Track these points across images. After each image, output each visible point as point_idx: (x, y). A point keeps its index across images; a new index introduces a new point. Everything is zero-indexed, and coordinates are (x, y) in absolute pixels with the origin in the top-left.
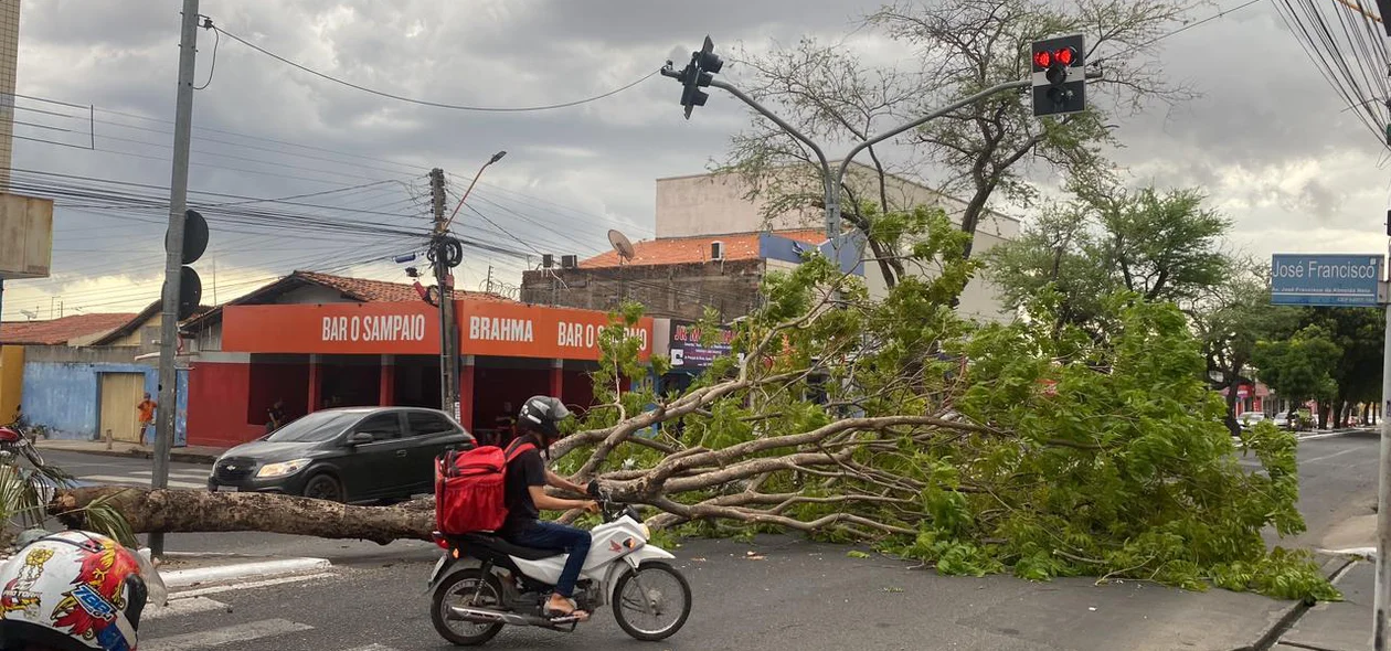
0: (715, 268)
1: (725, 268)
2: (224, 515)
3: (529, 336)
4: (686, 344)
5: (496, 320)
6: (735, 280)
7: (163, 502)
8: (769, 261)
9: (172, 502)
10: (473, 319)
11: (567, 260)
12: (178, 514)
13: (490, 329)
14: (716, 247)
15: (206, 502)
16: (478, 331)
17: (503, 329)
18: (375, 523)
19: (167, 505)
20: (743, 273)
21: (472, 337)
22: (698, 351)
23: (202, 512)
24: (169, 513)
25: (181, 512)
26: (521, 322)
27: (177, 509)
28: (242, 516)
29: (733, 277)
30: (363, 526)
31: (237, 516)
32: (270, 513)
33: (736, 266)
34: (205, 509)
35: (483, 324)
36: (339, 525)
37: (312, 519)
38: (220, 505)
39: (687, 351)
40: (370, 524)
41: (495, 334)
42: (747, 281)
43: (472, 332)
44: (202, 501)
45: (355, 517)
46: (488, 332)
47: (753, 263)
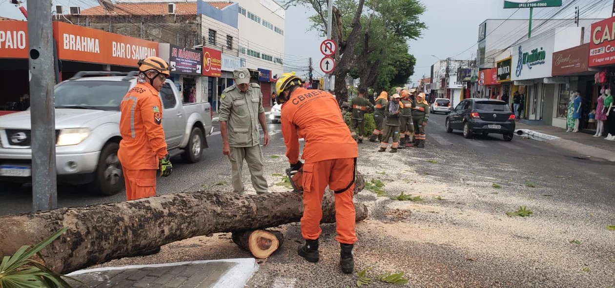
0: (170, 19)
1: (177, 19)
2: (153, 232)
3: (97, 49)
4: (177, 59)
5: (78, 37)
6: (183, 26)
7: (82, 229)
8: (203, 16)
9: (94, 228)
10: (65, 35)
11: (74, 9)
12: (103, 243)
13: (76, 43)
14: (171, 7)
15: (131, 218)
16: (68, 44)
17: (83, 44)
18: (282, 213)
19: (88, 233)
20: (187, 22)
21: (65, 47)
22: (182, 63)
23: (130, 234)
24: (93, 244)
25: (107, 239)
26: (93, 40)
27: (101, 236)
28: (171, 229)
29: (182, 24)
30: (273, 217)
31: (166, 229)
32: (196, 219)
33: (183, 18)
34: (132, 227)
35: (71, 39)
36: (254, 219)
37: (230, 218)
38: (147, 220)
39: (177, 62)
40: (278, 214)
41: (78, 47)
42: (190, 26)
43: (65, 44)
44: (126, 218)
45: (265, 208)
46: (74, 45)
47: (194, 17)
